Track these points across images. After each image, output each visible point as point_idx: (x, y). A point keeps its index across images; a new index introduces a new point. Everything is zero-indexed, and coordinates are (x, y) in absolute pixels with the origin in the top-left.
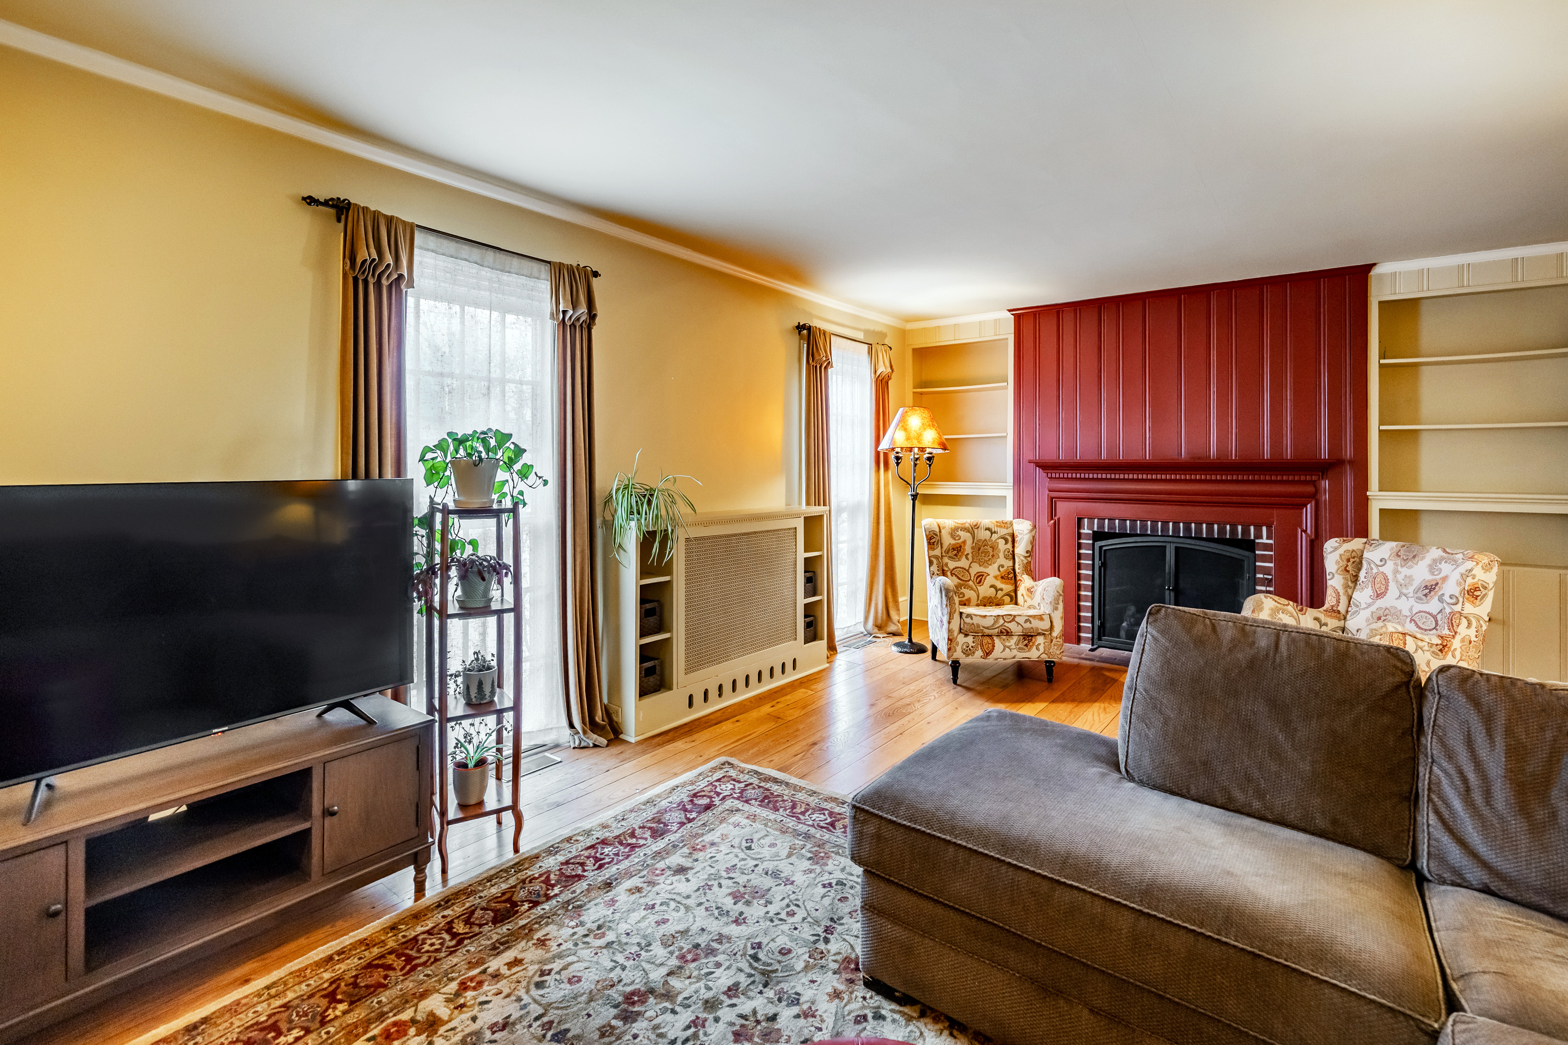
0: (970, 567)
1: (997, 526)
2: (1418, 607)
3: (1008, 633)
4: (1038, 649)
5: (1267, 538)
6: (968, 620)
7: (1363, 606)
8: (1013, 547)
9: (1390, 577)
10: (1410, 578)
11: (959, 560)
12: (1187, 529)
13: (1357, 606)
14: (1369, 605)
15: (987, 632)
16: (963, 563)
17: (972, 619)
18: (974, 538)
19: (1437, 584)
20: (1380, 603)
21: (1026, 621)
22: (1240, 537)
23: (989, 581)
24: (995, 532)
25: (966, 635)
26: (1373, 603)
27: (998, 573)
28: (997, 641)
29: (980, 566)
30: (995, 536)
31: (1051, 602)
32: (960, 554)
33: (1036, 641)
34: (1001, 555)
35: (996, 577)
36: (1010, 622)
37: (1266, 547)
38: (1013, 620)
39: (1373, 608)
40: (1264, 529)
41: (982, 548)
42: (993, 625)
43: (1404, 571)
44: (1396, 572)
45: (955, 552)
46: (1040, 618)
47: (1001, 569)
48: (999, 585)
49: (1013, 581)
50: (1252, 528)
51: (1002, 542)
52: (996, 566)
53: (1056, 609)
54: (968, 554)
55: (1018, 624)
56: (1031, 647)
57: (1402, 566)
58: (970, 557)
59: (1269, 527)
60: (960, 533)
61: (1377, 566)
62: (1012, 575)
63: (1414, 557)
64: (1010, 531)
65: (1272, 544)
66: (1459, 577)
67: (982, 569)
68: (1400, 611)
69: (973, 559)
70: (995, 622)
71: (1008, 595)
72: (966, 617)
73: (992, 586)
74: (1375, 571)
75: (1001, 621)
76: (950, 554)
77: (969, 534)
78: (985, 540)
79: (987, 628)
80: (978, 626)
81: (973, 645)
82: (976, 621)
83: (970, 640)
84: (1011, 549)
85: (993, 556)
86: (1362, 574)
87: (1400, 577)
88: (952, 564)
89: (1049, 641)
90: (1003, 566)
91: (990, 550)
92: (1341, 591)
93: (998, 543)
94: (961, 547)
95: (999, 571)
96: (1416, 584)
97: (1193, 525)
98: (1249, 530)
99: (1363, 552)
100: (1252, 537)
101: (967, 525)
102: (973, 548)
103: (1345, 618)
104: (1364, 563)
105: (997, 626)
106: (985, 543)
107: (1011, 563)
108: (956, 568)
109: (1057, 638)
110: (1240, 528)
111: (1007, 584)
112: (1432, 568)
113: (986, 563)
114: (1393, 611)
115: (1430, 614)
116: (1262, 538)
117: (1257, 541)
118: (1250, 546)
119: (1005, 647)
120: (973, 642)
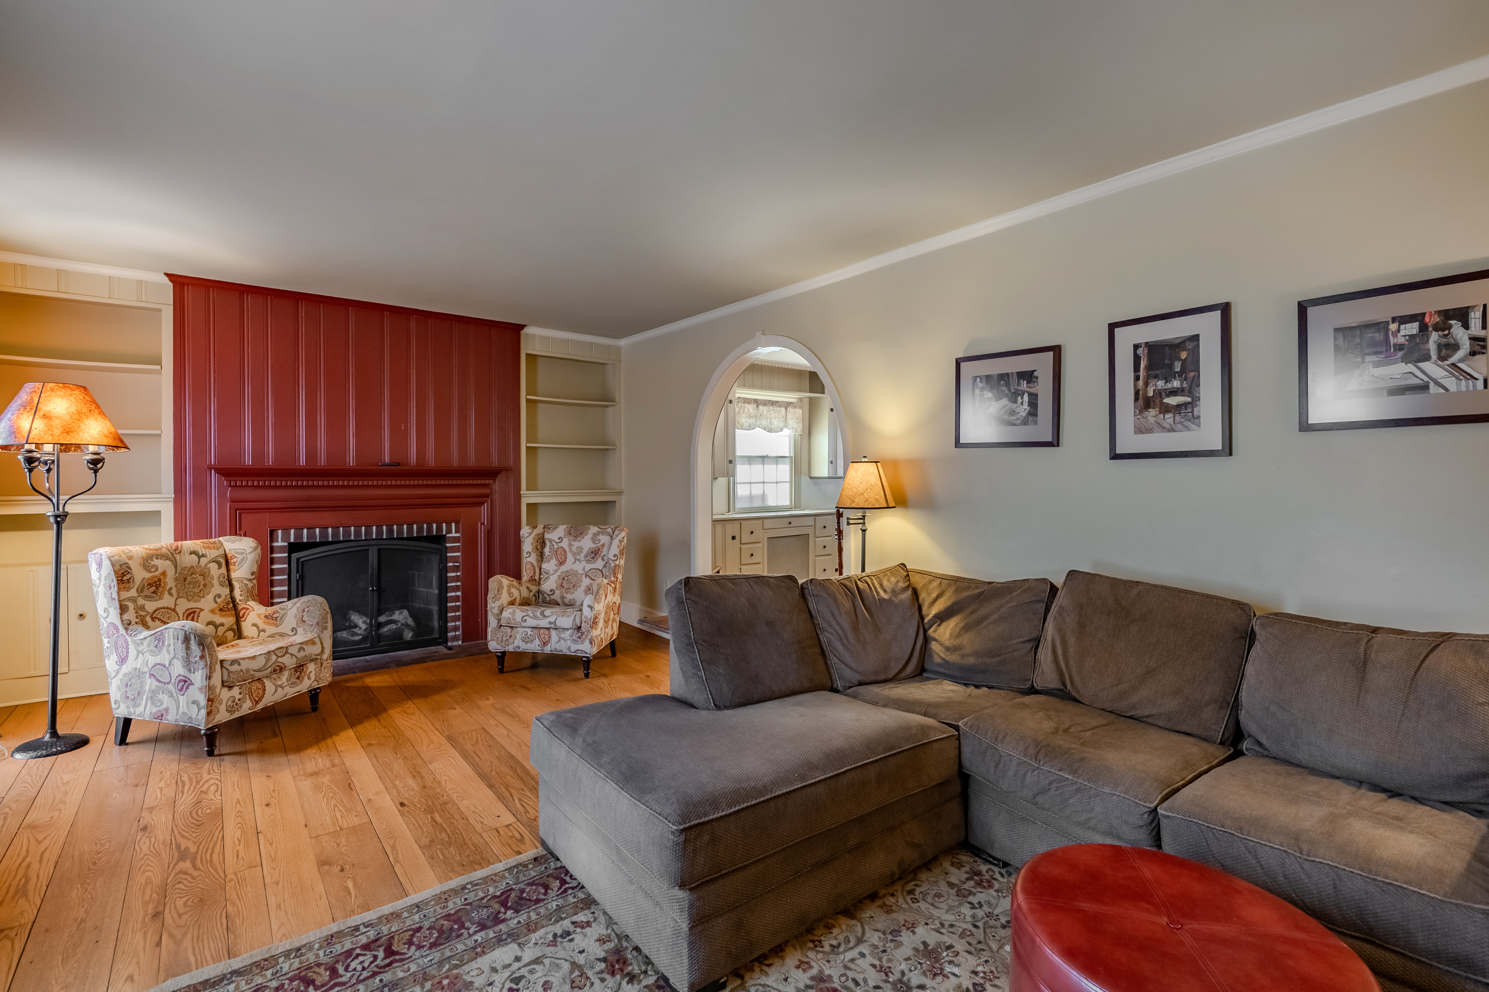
0: (176, 605)
1: (205, 548)
2: (588, 567)
3: (281, 669)
4: (309, 678)
5: (456, 532)
6: (235, 668)
7: (552, 572)
8: (228, 570)
9: (567, 549)
10: (580, 549)
11: (160, 598)
12: (390, 531)
13: (547, 573)
14: (556, 571)
15: (258, 675)
16: (167, 601)
17: (239, 665)
18: (176, 567)
19: (599, 549)
20: (563, 568)
21: (300, 650)
22: (435, 533)
23: (205, 616)
24: (203, 556)
25: (230, 688)
26: (558, 569)
27: (215, 605)
28: (267, 683)
29: (189, 601)
30: (204, 561)
31: (317, 623)
32: (161, 589)
33: (307, 669)
34: (216, 582)
35: (212, 611)
36: (283, 656)
37: (455, 540)
38: (287, 652)
39: (559, 573)
40: (453, 525)
41: (189, 578)
42: (265, 665)
43: (576, 544)
44: (570, 545)
45: (154, 588)
46: (312, 642)
47: (218, 600)
48: (218, 619)
49: (233, 612)
50: (444, 525)
51: (213, 567)
52: (210, 597)
53: (326, 628)
54: (171, 589)
55: (292, 655)
56: (303, 677)
57: (574, 541)
58: (174, 591)
59: (457, 524)
60: (156, 562)
61: (557, 543)
62: (231, 605)
63: (581, 534)
64: (221, 552)
65: (459, 537)
66: (618, 542)
67: (192, 605)
68: (577, 571)
69: (178, 593)
70: (267, 661)
71: (230, 629)
72: (231, 665)
73: (209, 623)
74: (556, 546)
75: (274, 658)
76: (146, 592)
77: (168, 562)
78: (192, 567)
79: (259, 671)
80: (248, 671)
81: (240, 696)
82: (245, 665)
83: (236, 691)
84: (226, 574)
85: (205, 585)
86: (547, 550)
87: (574, 549)
88: (151, 606)
89: (319, 665)
90: (219, 596)
91: (200, 578)
92: (535, 564)
93: (209, 568)
94: (160, 580)
95: (216, 602)
96: (585, 551)
97: (395, 527)
98: (442, 527)
99: (543, 535)
100: (444, 533)
101: (164, 551)
102: (176, 579)
103: (539, 584)
104: (547, 542)
105: (270, 664)
106: (192, 570)
107: (227, 591)
108: (158, 609)
109: (327, 660)
110: (435, 525)
111: (228, 616)
112: (594, 539)
113: (200, 595)
114: (571, 572)
115: (598, 570)
116: (451, 533)
117: (448, 535)
118: (440, 539)
119: (277, 686)
120: (240, 694)
